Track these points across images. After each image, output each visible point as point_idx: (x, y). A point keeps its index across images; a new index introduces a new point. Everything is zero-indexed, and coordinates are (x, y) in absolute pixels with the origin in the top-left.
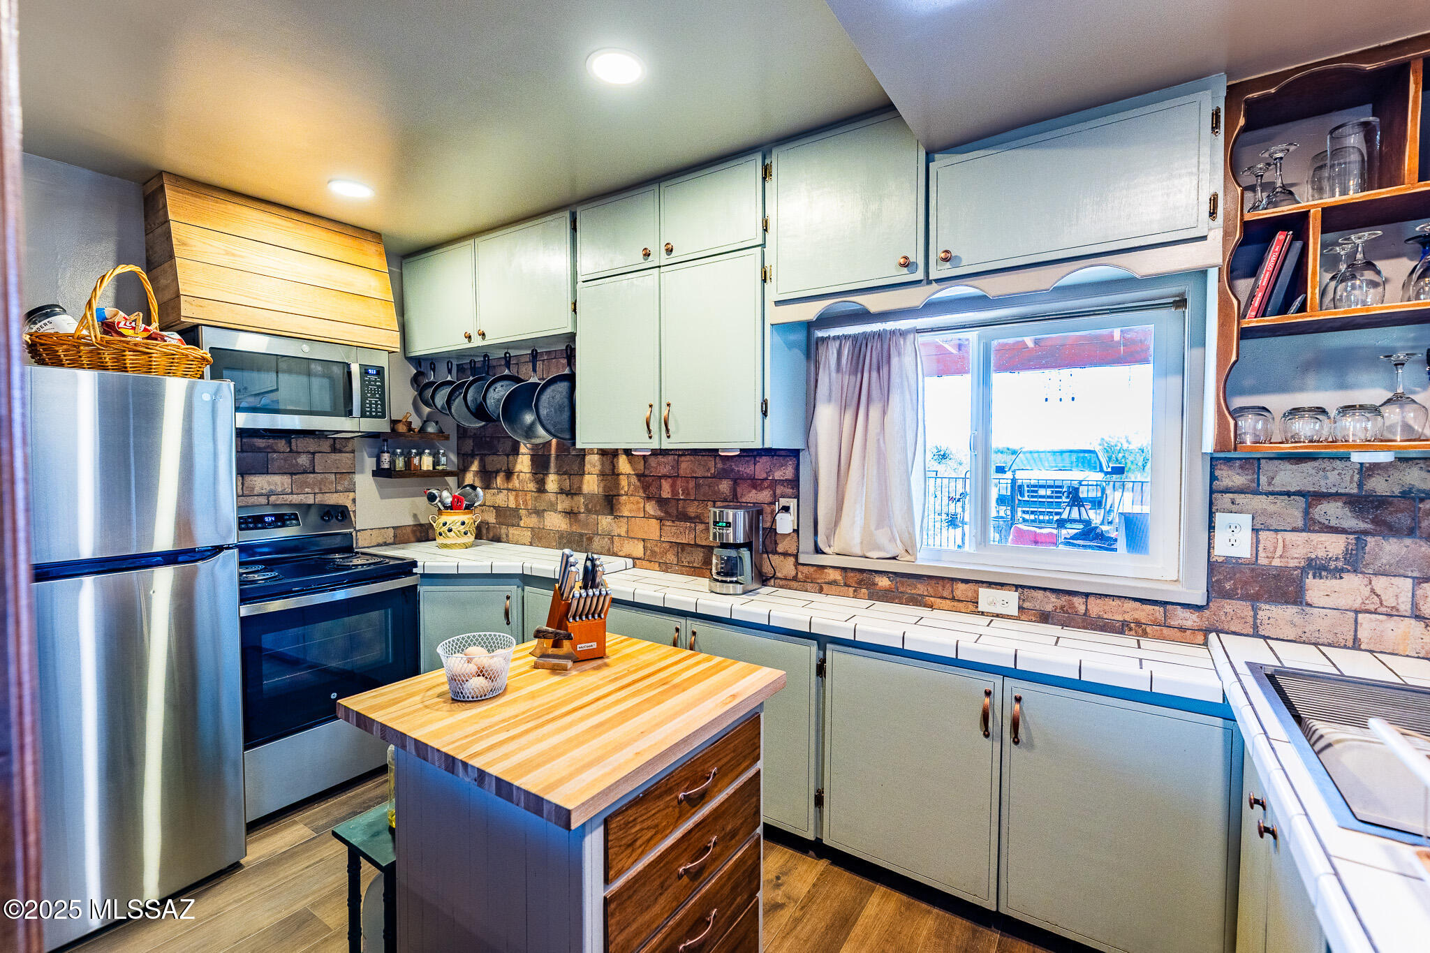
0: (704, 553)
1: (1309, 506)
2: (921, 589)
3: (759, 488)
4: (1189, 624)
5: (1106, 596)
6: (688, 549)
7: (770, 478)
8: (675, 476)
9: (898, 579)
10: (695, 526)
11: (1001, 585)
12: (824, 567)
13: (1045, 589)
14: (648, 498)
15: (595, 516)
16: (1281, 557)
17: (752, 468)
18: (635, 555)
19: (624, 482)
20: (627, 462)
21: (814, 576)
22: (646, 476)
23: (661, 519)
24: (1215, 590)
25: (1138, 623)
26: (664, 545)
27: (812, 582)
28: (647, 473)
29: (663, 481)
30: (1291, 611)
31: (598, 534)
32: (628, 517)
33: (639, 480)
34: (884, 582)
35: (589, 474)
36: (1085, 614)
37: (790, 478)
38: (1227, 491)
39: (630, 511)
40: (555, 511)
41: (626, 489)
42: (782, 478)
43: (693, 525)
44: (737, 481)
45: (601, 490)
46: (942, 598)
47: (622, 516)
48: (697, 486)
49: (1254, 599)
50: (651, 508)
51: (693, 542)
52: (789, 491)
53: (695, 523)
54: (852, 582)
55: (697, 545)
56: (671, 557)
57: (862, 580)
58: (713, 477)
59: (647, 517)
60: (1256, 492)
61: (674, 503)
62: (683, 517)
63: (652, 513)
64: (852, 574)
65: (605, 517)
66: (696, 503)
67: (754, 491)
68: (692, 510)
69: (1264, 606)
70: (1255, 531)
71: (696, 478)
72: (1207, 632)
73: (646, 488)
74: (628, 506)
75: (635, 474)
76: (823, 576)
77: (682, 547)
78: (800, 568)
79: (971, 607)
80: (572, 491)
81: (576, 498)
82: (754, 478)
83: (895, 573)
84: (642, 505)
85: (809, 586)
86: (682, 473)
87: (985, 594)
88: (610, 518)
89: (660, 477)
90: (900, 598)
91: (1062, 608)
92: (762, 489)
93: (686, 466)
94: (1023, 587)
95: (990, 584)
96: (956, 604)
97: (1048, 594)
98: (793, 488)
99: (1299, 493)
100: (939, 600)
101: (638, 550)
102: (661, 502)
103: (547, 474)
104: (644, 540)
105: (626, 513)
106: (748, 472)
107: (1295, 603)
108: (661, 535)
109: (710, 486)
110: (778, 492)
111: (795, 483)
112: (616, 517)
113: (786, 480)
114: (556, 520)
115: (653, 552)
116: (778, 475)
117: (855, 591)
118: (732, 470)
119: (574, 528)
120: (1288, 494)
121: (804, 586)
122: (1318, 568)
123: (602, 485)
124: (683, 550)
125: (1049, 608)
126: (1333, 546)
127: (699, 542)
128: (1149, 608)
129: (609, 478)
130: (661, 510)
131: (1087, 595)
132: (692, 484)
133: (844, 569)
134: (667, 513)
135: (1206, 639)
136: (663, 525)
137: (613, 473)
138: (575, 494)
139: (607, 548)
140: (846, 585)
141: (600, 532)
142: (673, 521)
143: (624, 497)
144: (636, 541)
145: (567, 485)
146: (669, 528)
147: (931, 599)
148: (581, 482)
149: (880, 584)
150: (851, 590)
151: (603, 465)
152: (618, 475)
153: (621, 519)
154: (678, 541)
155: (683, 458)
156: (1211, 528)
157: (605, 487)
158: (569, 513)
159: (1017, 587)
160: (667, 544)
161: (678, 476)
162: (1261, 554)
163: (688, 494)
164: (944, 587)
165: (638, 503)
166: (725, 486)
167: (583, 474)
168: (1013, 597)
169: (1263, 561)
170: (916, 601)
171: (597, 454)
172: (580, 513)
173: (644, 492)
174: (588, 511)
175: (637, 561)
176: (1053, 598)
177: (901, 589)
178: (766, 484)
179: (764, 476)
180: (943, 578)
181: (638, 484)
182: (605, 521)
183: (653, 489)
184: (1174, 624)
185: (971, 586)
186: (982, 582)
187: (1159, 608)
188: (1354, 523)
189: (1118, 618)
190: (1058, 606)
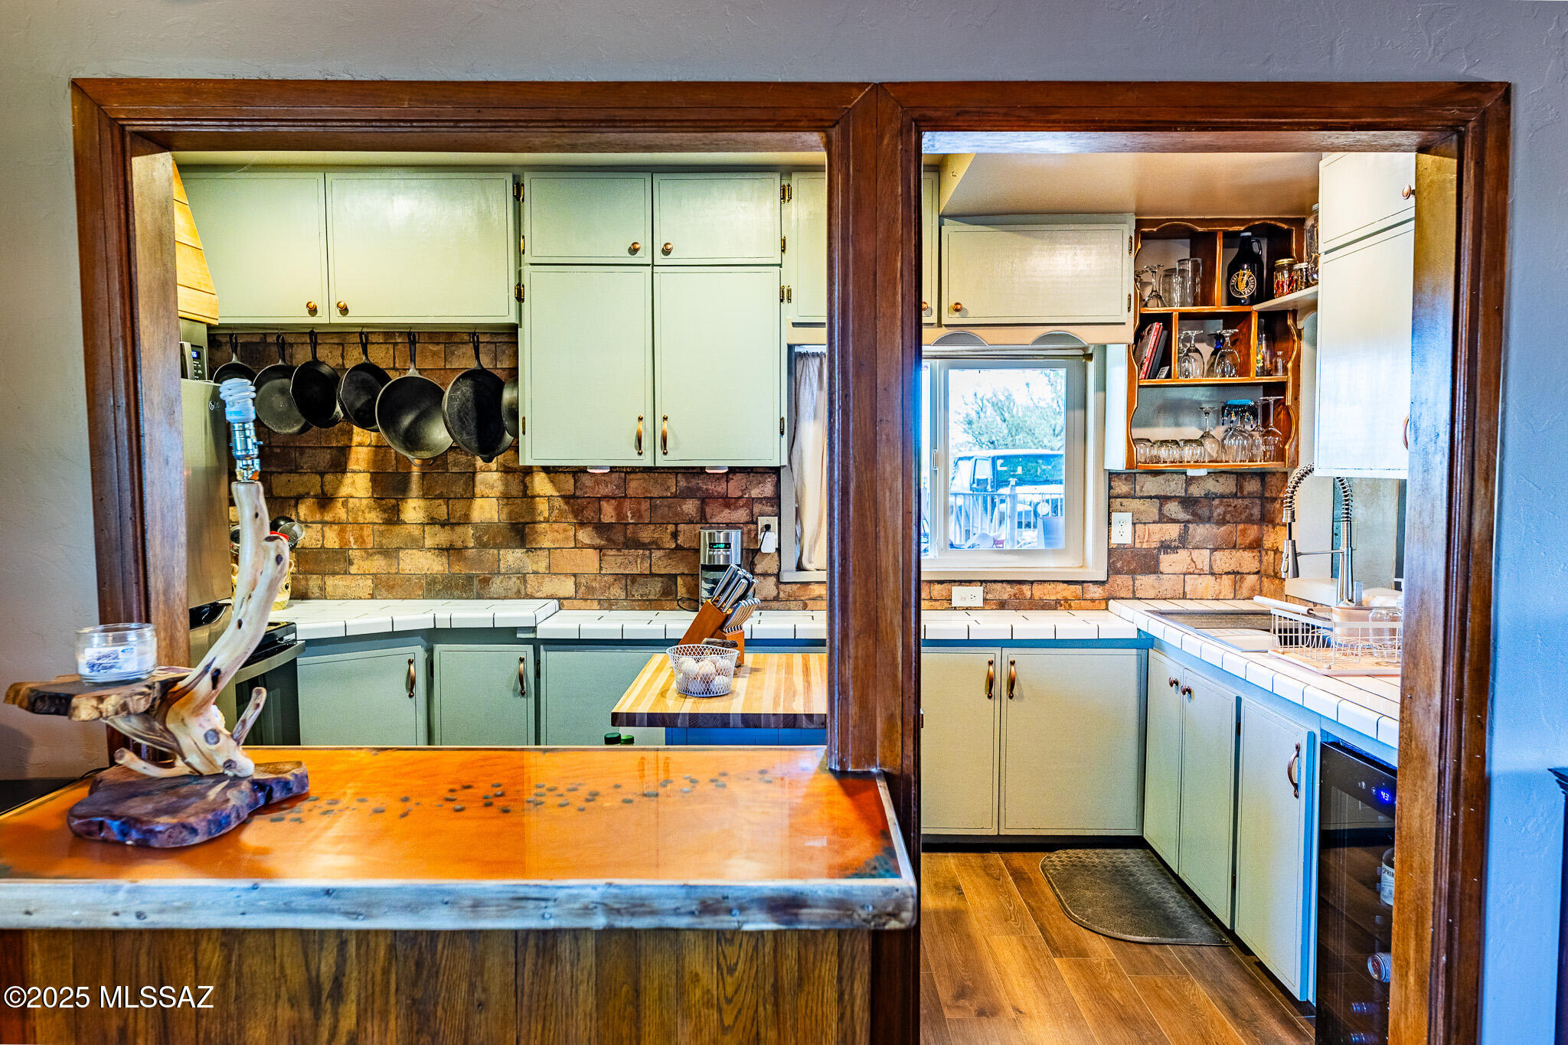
0: (663, 582)
1: (1161, 505)
3: (732, 507)
4: (1097, 596)
5: (1045, 581)
6: (641, 580)
7: (747, 496)
8: (620, 497)
10: (651, 554)
11: (970, 582)
12: (808, 583)
13: (1002, 582)
14: (582, 524)
15: (496, 551)
16: (1147, 541)
17: (724, 486)
18: (561, 594)
19: (542, 506)
20: (546, 480)
21: (797, 594)
22: (578, 498)
23: (600, 549)
24: (1112, 570)
25: (1066, 600)
26: (606, 578)
27: (795, 600)
28: (578, 493)
29: (604, 504)
30: (1153, 577)
31: (499, 573)
32: (549, 549)
33: (567, 503)
35: (483, 497)
36: (1031, 598)
37: (769, 495)
38: (1118, 497)
39: (553, 542)
40: (421, 548)
41: (546, 514)
42: (760, 496)
43: (647, 552)
44: (705, 500)
45: (504, 517)
47: (540, 549)
48: (653, 508)
49: (1132, 573)
50: (585, 536)
51: (647, 572)
52: (768, 509)
53: (650, 550)
55: (652, 575)
56: (617, 592)
58: (674, 496)
59: (578, 546)
60: (1134, 497)
61: (619, 528)
62: (635, 544)
63: (588, 541)
65: (510, 551)
66: (652, 527)
67: (727, 511)
68: (646, 535)
69: (1139, 577)
70: (1134, 524)
71: (651, 498)
72: (1107, 599)
73: (576, 513)
74: (550, 536)
75: (560, 496)
76: (808, 592)
77: (634, 578)
78: (782, 587)
79: (946, 605)
80: (451, 521)
81: (459, 530)
82: (727, 497)
84: (572, 533)
85: (793, 604)
86: (631, 492)
87: (957, 590)
88: (519, 553)
89: (599, 499)
91: (1015, 595)
92: (736, 508)
93: (635, 486)
94: (986, 582)
95: (961, 582)
96: (933, 603)
97: (1005, 585)
98: (772, 506)
99: (1156, 497)
101: (567, 587)
102: (601, 528)
103: (404, 499)
104: (575, 575)
105: (547, 544)
106: (719, 489)
107: (1155, 573)
108: (601, 568)
109: (669, 507)
110: (756, 510)
111: (776, 500)
112: (529, 550)
113: (765, 498)
114: (422, 560)
115: (590, 589)
116: (755, 493)
118: (700, 489)
119: (456, 569)
120: (1151, 497)
121: (786, 605)
122: (1166, 547)
123: (506, 510)
124: (633, 582)
125: (1005, 597)
126: (1172, 531)
127: (655, 570)
128: (1072, 587)
129: (518, 501)
130: (601, 537)
131: (1032, 582)
132: (645, 506)
134: (609, 540)
135: (1107, 605)
136: (604, 555)
137: (525, 495)
138: (459, 524)
139: (515, 590)
141: (503, 571)
142: (619, 550)
143: (543, 525)
144: (563, 578)
145: (442, 511)
146: (613, 558)
148: (469, 508)
151: (506, 485)
152: (533, 497)
153: (539, 552)
154: (627, 572)
155: (632, 476)
156: (1110, 524)
157: (510, 513)
158: (447, 550)
159: (982, 582)
160: (610, 577)
161: (626, 497)
162: (1137, 541)
163: (641, 516)
165: (565, 530)
166: (690, 507)
167: (473, 497)
168: (978, 590)
169: (1138, 545)
171: (497, 471)
172: (466, 548)
173: (576, 517)
174: (482, 545)
175: (565, 602)
176: (1008, 587)
178: (741, 503)
179: (740, 494)
181: (566, 507)
182: (512, 557)
183: (589, 514)
184: (1088, 596)
185: (945, 585)
186: (955, 581)
187: (1079, 587)
188: (1183, 516)
189: (1054, 598)
190: (1012, 594)
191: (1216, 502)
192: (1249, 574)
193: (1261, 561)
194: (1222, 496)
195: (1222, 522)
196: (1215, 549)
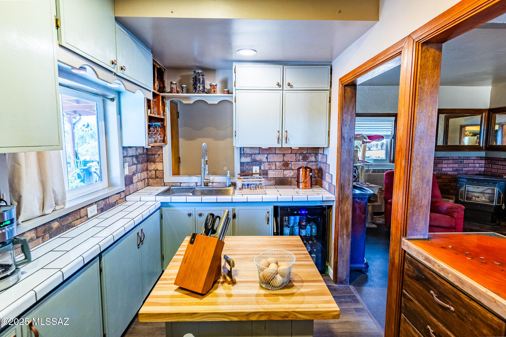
1: (132, 159)
2: (70, 219)
4: (123, 196)
5: (112, 195)
9: (61, 219)
11: (92, 204)
16: (131, 172)
24: (126, 185)
25: (117, 201)
30: (132, 185)
34: (55, 225)
36: (109, 204)
46: (77, 219)
54: (40, 234)
57: (46, 229)
60: (127, 157)
64: (40, 229)
69: (130, 186)
70: (128, 167)
72: (125, 197)
79: (86, 218)
83: (60, 218)
87: (89, 209)
90: (63, 229)
94: (97, 202)
95: (90, 205)
96: (82, 219)
100: (76, 221)
107: (132, 183)
117: (42, 239)
120: (130, 156)
122: (134, 174)
125: (102, 206)
126: (135, 168)
131: (109, 197)
133: (36, 228)
135: (126, 199)
140: (38, 237)
147: (74, 222)
149: (54, 227)
150: (40, 239)
156: (124, 168)
159: (95, 202)
164: (77, 214)
168: (95, 207)
169: (129, 174)
170: (70, 226)
176: (102, 201)
177: (63, 224)
180: (77, 210)
184: (121, 197)
185: (85, 208)
186: (88, 205)
187: (119, 194)
188: (136, 162)
189: (114, 201)
190: (104, 204)
191: (140, 157)
192: (146, 179)
193: (148, 174)
194: (141, 155)
195: (142, 163)
196: (141, 173)
